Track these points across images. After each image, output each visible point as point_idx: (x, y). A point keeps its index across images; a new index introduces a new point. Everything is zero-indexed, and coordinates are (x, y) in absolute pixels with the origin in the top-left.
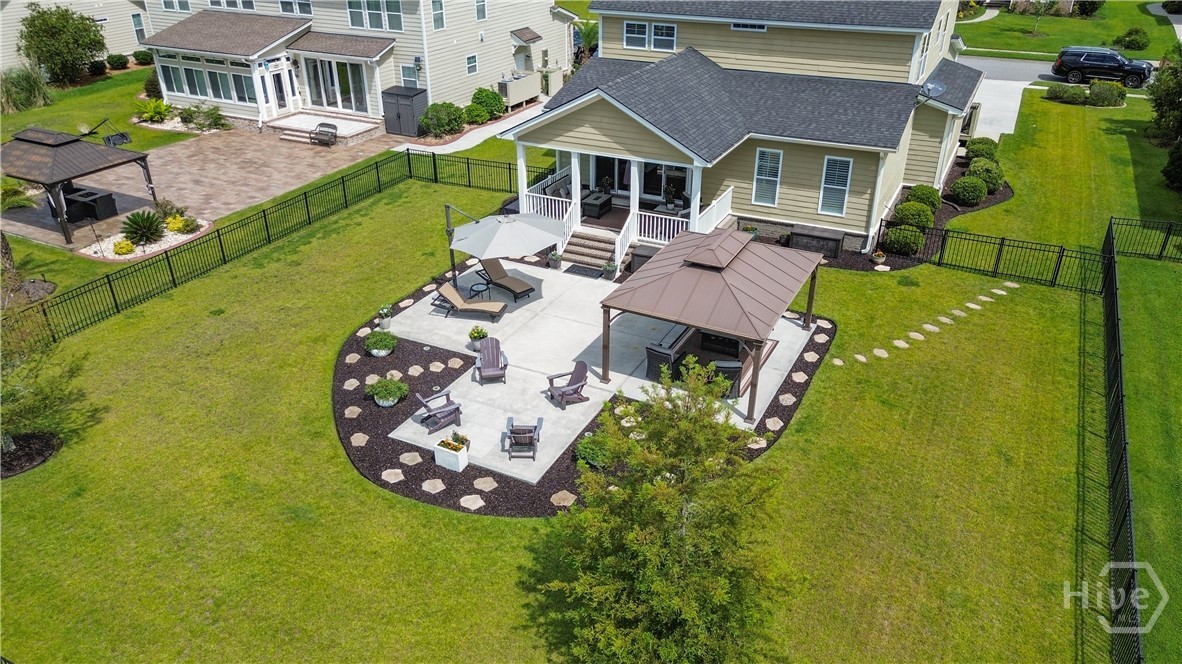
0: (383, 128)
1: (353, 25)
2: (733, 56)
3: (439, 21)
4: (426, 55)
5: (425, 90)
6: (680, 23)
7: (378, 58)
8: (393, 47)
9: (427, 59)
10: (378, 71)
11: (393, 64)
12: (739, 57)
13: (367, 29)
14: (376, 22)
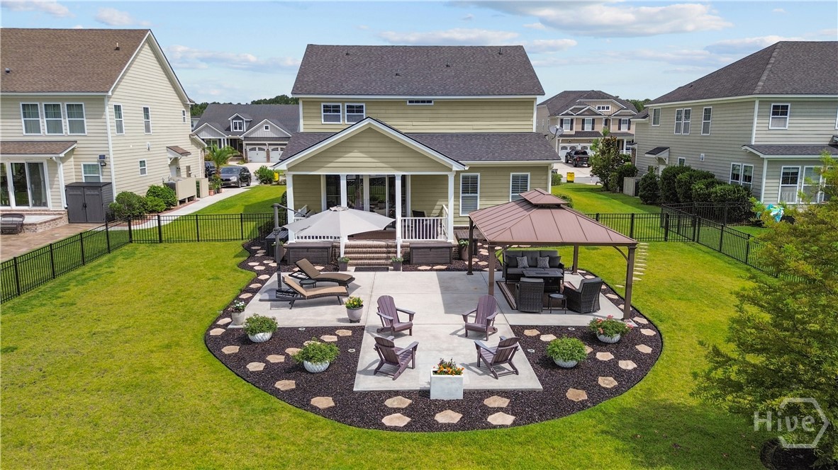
0: (65, 218)
1: (26, 132)
2: (410, 123)
3: (119, 128)
4: (111, 153)
5: (111, 183)
6: (367, 102)
7: (62, 155)
8: (73, 149)
9: (112, 156)
10: (61, 168)
11: (73, 163)
12: (414, 123)
13: (44, 134)
14: (55, 127)
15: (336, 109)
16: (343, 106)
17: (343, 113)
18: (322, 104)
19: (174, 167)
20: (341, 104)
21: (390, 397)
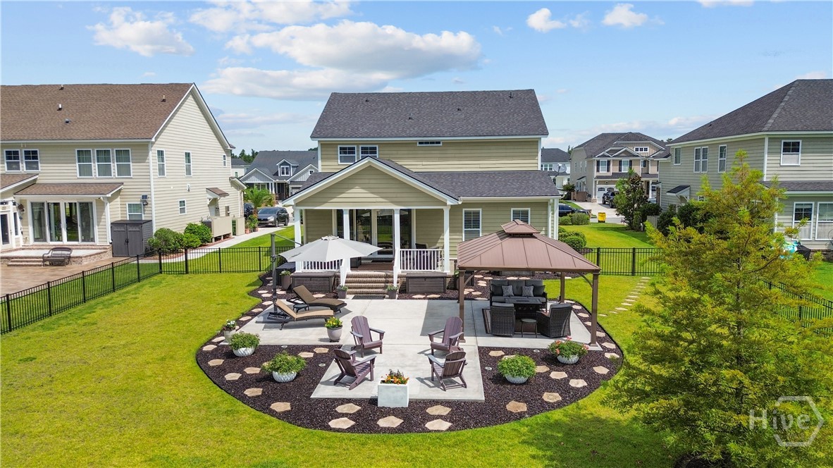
0: (110, 253)
1: (80, 175)
2: (420, 163)
3: (162, 170)
4: (153, 193)
5: (151, 221)
6: (381, 144)
7: (109, 195)
8: (120, 190)
9: (153, 196)
10: (108, 207)
11: (119, 203)
12: (424, 163)
13: (95, 177)
14: (105, 171)
15: (352, 151)
16: (358, 147)
17: (358, 154)
18: (339, 146)
19: (213, 207)
20: (356, 146)
21: (342, 404)
